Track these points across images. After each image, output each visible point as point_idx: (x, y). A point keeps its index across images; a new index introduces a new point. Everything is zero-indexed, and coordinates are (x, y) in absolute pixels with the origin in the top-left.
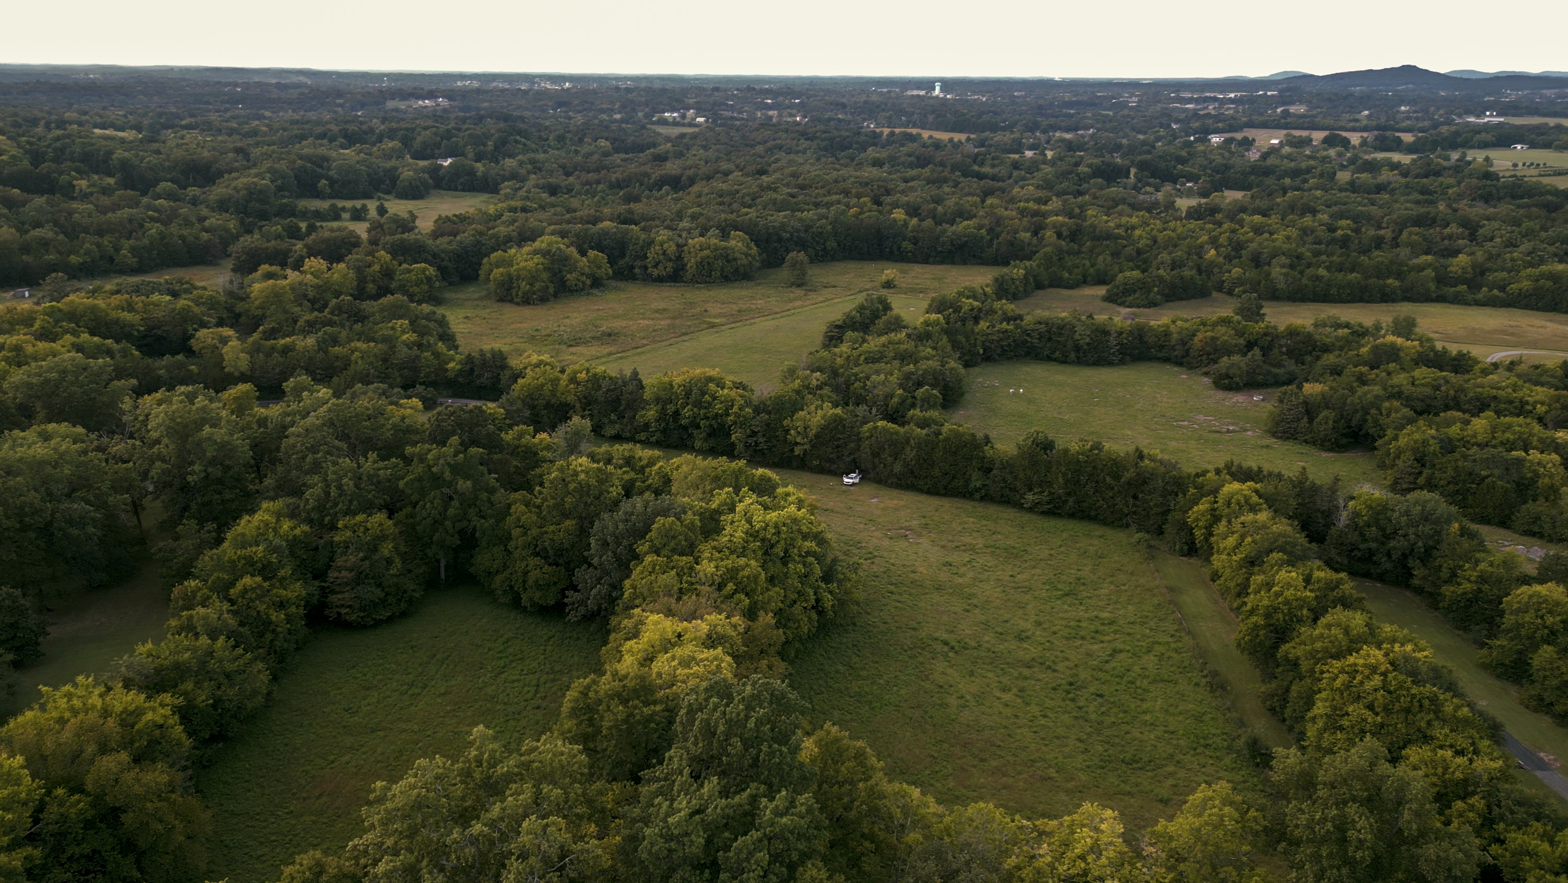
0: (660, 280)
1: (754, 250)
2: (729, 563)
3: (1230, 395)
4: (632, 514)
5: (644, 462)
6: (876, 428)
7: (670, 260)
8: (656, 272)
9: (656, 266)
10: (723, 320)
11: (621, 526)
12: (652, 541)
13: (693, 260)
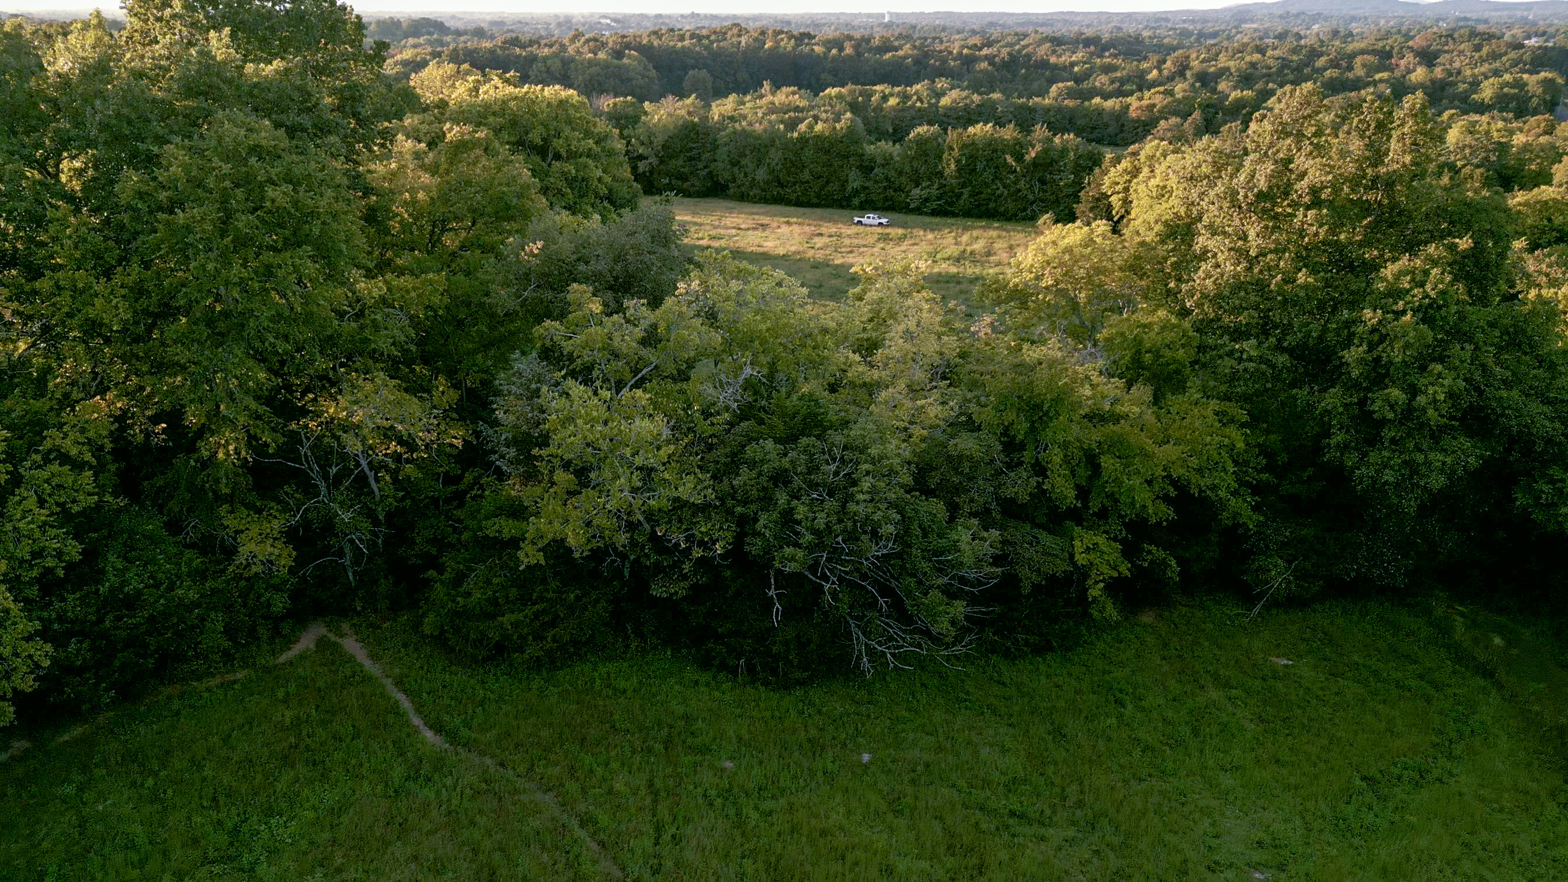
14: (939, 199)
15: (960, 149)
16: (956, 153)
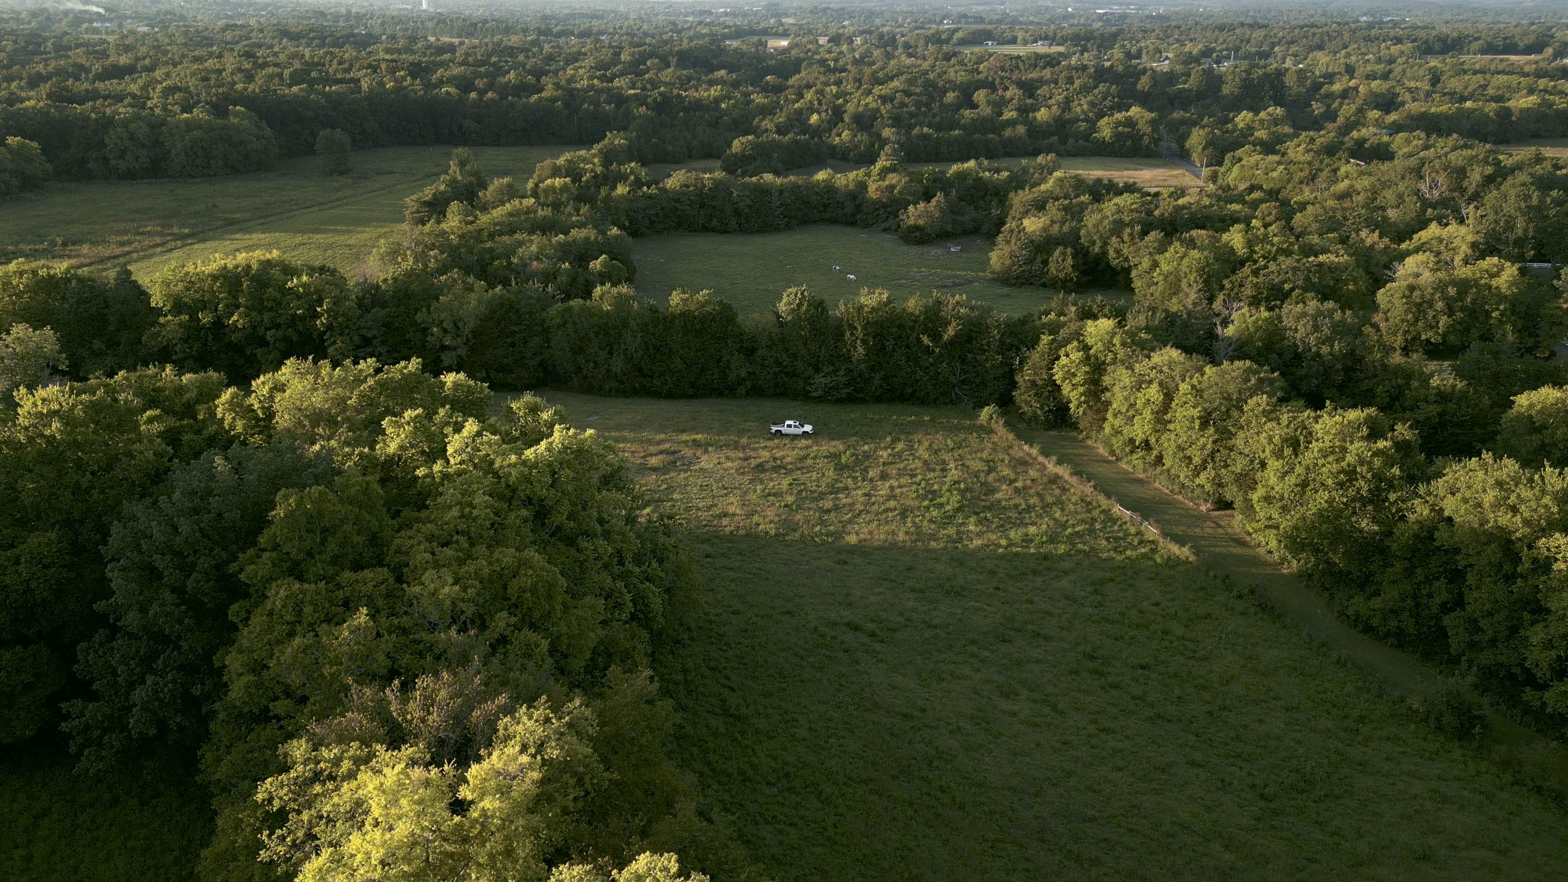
0: (130, 176)
1: (268, 132)
2: (481, 565)
3: (925, 249)
4: (209, 492)
5: (192, 395)
6: (570, 309)
7: (143, 146)
8: (123, 165)
9: (122, 156)
10: (247, 215)
11: (185, 526)
12: (276, 547)
13: (179, 145)
14: (847, 386)
15: (864, 328)
16: (860, 333)
